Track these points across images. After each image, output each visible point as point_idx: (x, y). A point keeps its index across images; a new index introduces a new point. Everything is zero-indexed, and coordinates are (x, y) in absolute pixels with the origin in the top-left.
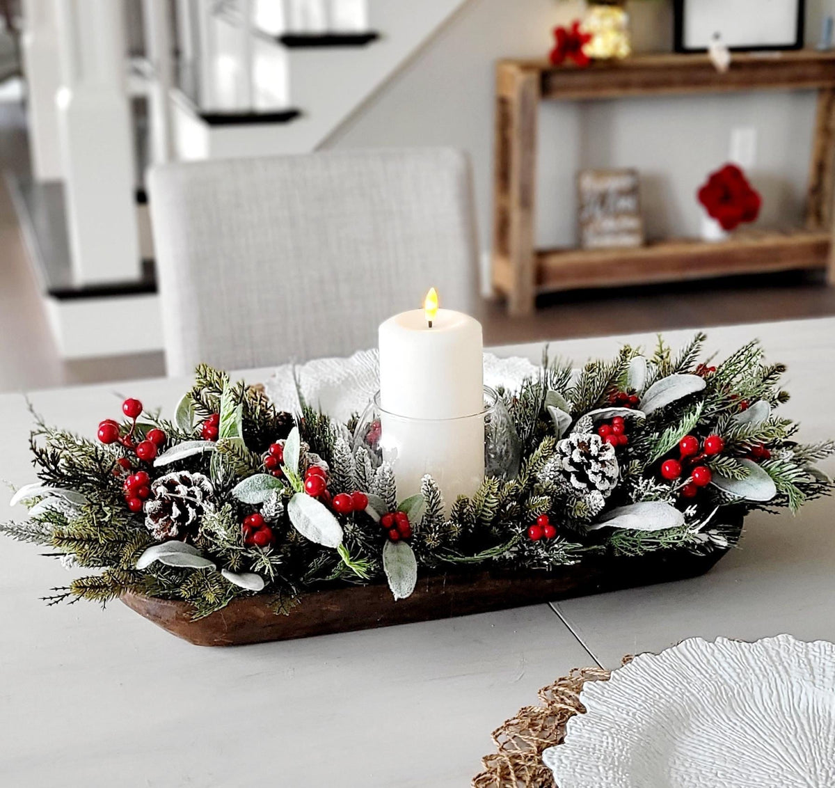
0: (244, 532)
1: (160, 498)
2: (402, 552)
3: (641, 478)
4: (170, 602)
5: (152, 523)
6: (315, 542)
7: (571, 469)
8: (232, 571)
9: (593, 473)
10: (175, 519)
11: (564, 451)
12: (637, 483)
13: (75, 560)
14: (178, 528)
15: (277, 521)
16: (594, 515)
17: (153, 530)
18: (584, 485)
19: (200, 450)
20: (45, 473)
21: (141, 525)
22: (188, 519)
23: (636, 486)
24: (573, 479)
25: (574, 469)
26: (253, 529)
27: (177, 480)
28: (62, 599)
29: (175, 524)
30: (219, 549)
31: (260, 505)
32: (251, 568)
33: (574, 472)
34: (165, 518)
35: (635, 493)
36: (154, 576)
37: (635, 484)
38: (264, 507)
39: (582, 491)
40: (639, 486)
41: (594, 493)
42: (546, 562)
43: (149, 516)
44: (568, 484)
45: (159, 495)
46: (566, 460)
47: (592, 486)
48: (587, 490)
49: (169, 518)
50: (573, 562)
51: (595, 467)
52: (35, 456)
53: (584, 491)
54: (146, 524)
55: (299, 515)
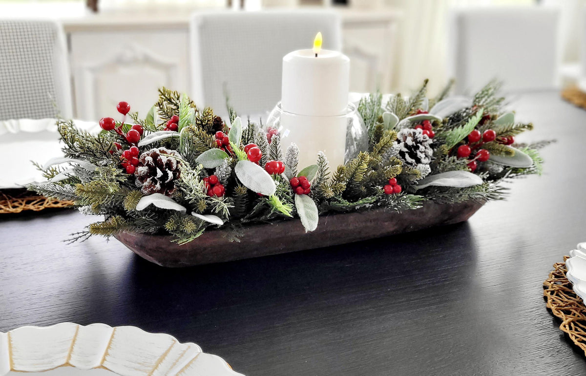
0: (206, 187)
1: (148, 165)
2: (306, 202)
3: (448, 156)
4: (152, 237)
5: (140, 183)
6: (257, 192)
7: (405, 150)
8: (199, 213)
9: (420, 152)
10: (158, 178)
11: (399, 139)
12: (444, 160)
13: (89, 210)
14: (160, 184)
15: (225, 180)
16: (422, 178)
17: (141, 188)
18: (414, 161)
19: (170, 135)
20: (66, 149)
21: (132, 185)
22: (168, 179)
23: (443, 162)
24: (407, 156)
25: (407, 150)
26: (212, 185)
27: (158, 152)
28: (76, 240)
29: (158, 182)
30: (191, 198)
31: (214, 169)
32: (212, 211)
33: (407, 152)
34: (151, 178)
35: (441, 166)
36: (144, 218)
37: (443, 160)
38: (217, 170)
39: (411, 164)
40: (445, 161)
41: (420, 165)
42: (396, 208)
43: (138, 178)
44: (403, 160)
45: (146, 163)
46: (402, 144)
47: (418, 161)
48: (416, 164)
49: (153, 179)
50: (419, 207)
51: (422, 148)
52: (60, 137)
53: (413, 165)
54: (136, 184)
55: (244, 174)
